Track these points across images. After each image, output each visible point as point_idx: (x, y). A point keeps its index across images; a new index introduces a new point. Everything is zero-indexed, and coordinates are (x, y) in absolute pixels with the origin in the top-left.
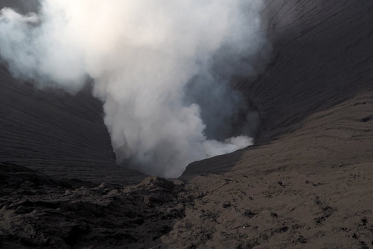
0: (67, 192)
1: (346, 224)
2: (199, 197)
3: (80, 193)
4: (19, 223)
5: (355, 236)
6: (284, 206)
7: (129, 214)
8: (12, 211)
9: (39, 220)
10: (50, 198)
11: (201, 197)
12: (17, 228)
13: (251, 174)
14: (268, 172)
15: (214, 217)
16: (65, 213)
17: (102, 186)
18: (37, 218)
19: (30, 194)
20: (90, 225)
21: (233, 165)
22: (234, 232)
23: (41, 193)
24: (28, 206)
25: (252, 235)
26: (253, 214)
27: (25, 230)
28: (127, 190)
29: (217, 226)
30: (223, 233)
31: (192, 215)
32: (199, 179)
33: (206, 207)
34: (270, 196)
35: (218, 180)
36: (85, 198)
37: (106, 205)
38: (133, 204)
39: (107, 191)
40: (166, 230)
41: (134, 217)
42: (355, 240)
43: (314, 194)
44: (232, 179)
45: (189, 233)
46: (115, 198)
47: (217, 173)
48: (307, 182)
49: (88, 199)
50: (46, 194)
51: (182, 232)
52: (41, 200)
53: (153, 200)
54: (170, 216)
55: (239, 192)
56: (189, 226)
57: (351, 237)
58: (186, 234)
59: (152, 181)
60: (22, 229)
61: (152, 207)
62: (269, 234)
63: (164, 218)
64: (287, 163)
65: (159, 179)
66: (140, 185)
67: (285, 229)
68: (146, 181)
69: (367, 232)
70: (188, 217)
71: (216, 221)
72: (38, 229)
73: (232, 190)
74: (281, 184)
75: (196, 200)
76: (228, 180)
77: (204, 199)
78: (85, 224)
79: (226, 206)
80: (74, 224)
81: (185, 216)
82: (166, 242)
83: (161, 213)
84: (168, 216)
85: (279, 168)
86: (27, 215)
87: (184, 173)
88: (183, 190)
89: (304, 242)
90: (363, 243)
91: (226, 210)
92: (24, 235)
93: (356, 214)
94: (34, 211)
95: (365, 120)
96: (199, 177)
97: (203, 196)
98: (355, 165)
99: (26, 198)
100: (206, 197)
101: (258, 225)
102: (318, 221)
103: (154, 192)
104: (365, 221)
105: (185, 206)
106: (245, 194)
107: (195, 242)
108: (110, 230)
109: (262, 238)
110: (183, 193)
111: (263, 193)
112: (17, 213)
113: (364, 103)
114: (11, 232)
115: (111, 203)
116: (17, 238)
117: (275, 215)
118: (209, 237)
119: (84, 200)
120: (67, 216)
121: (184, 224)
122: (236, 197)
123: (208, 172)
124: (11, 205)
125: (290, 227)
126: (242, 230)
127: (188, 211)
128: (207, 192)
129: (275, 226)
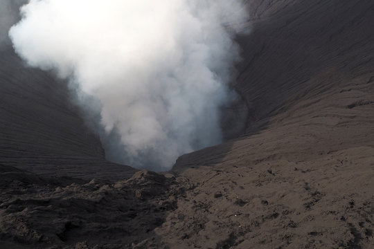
0: (58, 189)
1: (334, 208)
2: (190, 189)
3: (70, 190)
4: (11, 222)
5: (343, 219)
6: (275, 193)
7: (121, 209)
8: (3, 211)
9: (31, 217)
10: (40, 197)
11: (192, 188)
12: (9, 226)
13: (241, 165)
14: (258, 161)
15: (205, 207)
16: (57, 210)
17: (92, 182)
18: (29, 216)
19: (20, 193)
20: (83, 221)
21: (223, 156)
22: (226, 220)
23: (31, 192)
24: (19, 205)
25: (243, 223)
26: (244, 203)
27: (18, 228)
28: (118, 185)
29: (209, 216)
30: (216, 222)
31: (184, 207)
32: (190, 172)
33: (197, 198)
34: (260, 185)
35: (209, 171)
36: (76, 194)
37: (97, 200)
38: (125, 198)
39: (98, 187)
40: (159, 223)
41: (127, 211)
42: (343, 222)
43: (303, 180)
44: (222, 170)
45: (182, 223)
46: (106, 193)
47: (207, 165)
48: (296, 169)
49: (79, 196)
50: (36, 192)
51: (175, 223)
52: (32, 198)
53: (144, 194)
54: (163, 209)
55: (230, 182)
56: (181, 218)
57: (339, 220)
58: (179, 224)
59: (142, 175)
60: (14, 228)
61: (144, 200)
62: (260, 221)
63: (156, 211)
64: (276, 152)
65: (149, 173)
66: (130, 179)
67: (276, 215)
68: (137, 176)
69: (354, 214)
70: (180, 209)
71: (208, 211)
72: (30, 226)
73: (223, 180)
74: (270, 172)
75: (187, 192)
76: (218, 171)
77: (196, 190)
78: (77, 219)
79: (217, 196)
80: (66, 220)
81: (177, 208)
82: (159, 234)
83: (153, 206)
84: (161, 208)
85: (269, 158)
86: (18, 213)
87: (175, 166)
88: (174, 183)
89: (294, 227)
90: (350, 224)
91: (218, 200)
92: (17, 233)
93: (344, 198)
94: (26, 210)
95: (351, 107)
96: (190, 169)
97: (194, 187)
98: (343, 151)
99: (15, 198)
100: (197, 188)
101: (249, 212)
102: (308, 206)
103: (146, 186)
104: (352, 204)
105: (176, 198)
106: (235, 183)
107: (188, 232)
108: (103, 225)
109: (254, 226)
110: (174, 186)
111: (253, 182)
112: (8, 212)
113: (349, 90)
114: (4, 231)
115: (103, 198)
116: (11, 236)
117: (266, 202)
118: (202, 227)
119: (75, 196)
120: (60, 213)
121: (176, 216)
122: (227, 187)
123: (198, 164)
124: (2, 204)
125: (280, 213)
126: (234, 219)
127: (180, 203)
128: (198, 184)
129: (266, 213)
